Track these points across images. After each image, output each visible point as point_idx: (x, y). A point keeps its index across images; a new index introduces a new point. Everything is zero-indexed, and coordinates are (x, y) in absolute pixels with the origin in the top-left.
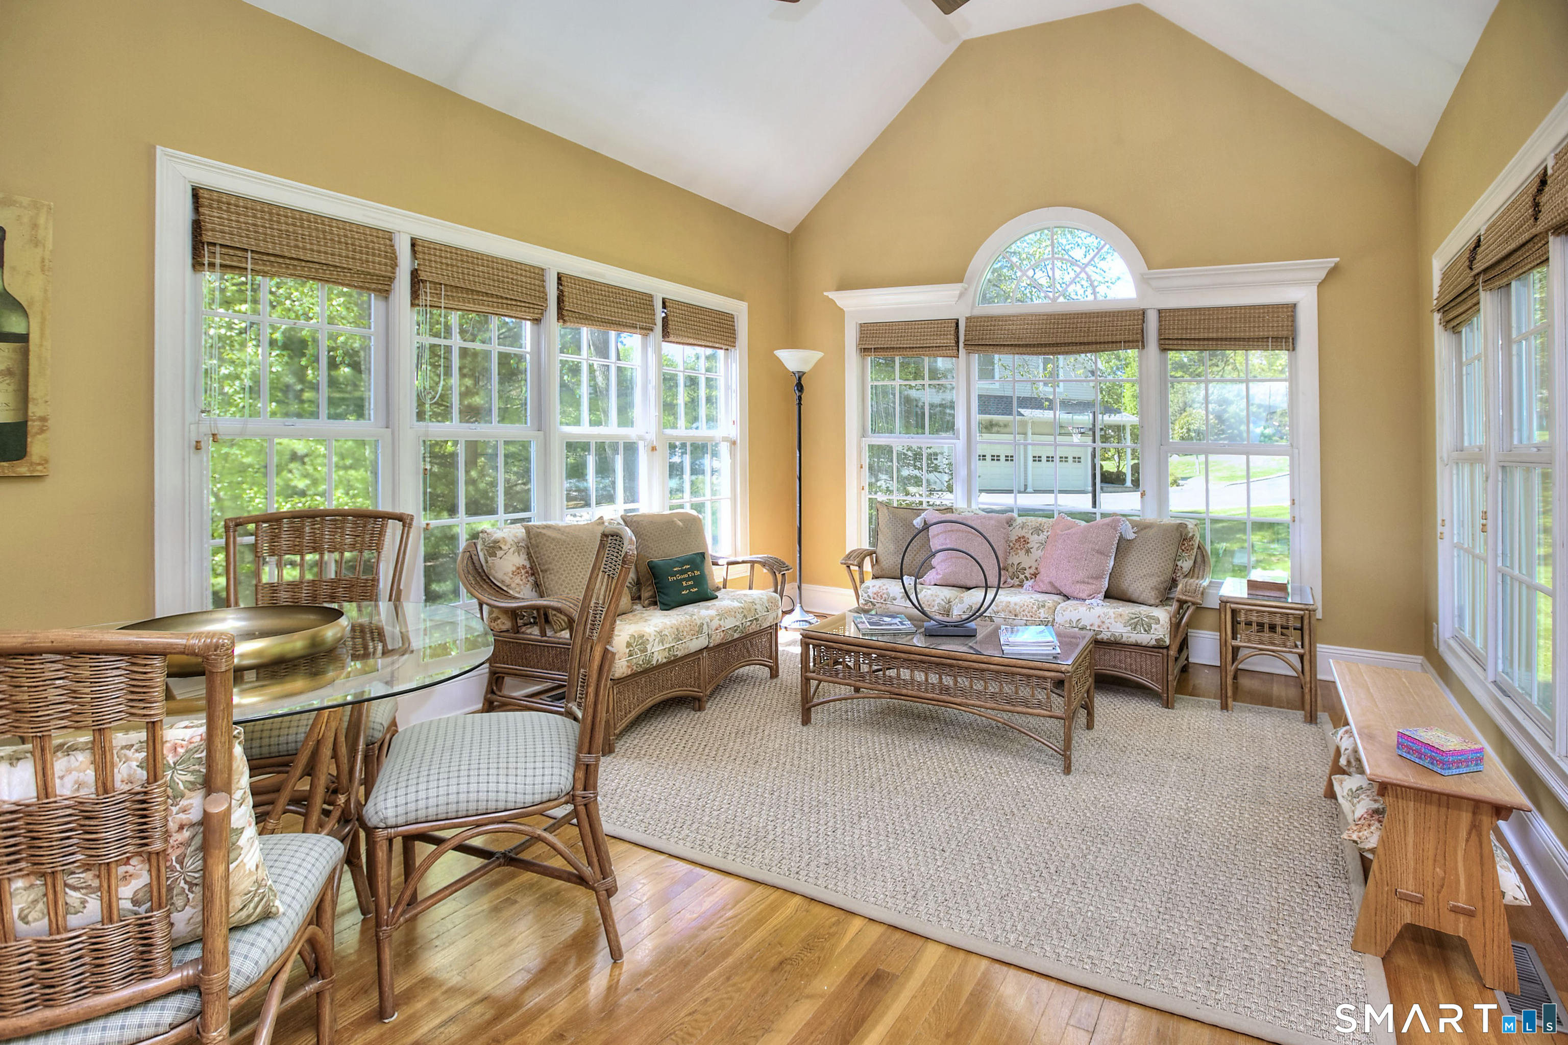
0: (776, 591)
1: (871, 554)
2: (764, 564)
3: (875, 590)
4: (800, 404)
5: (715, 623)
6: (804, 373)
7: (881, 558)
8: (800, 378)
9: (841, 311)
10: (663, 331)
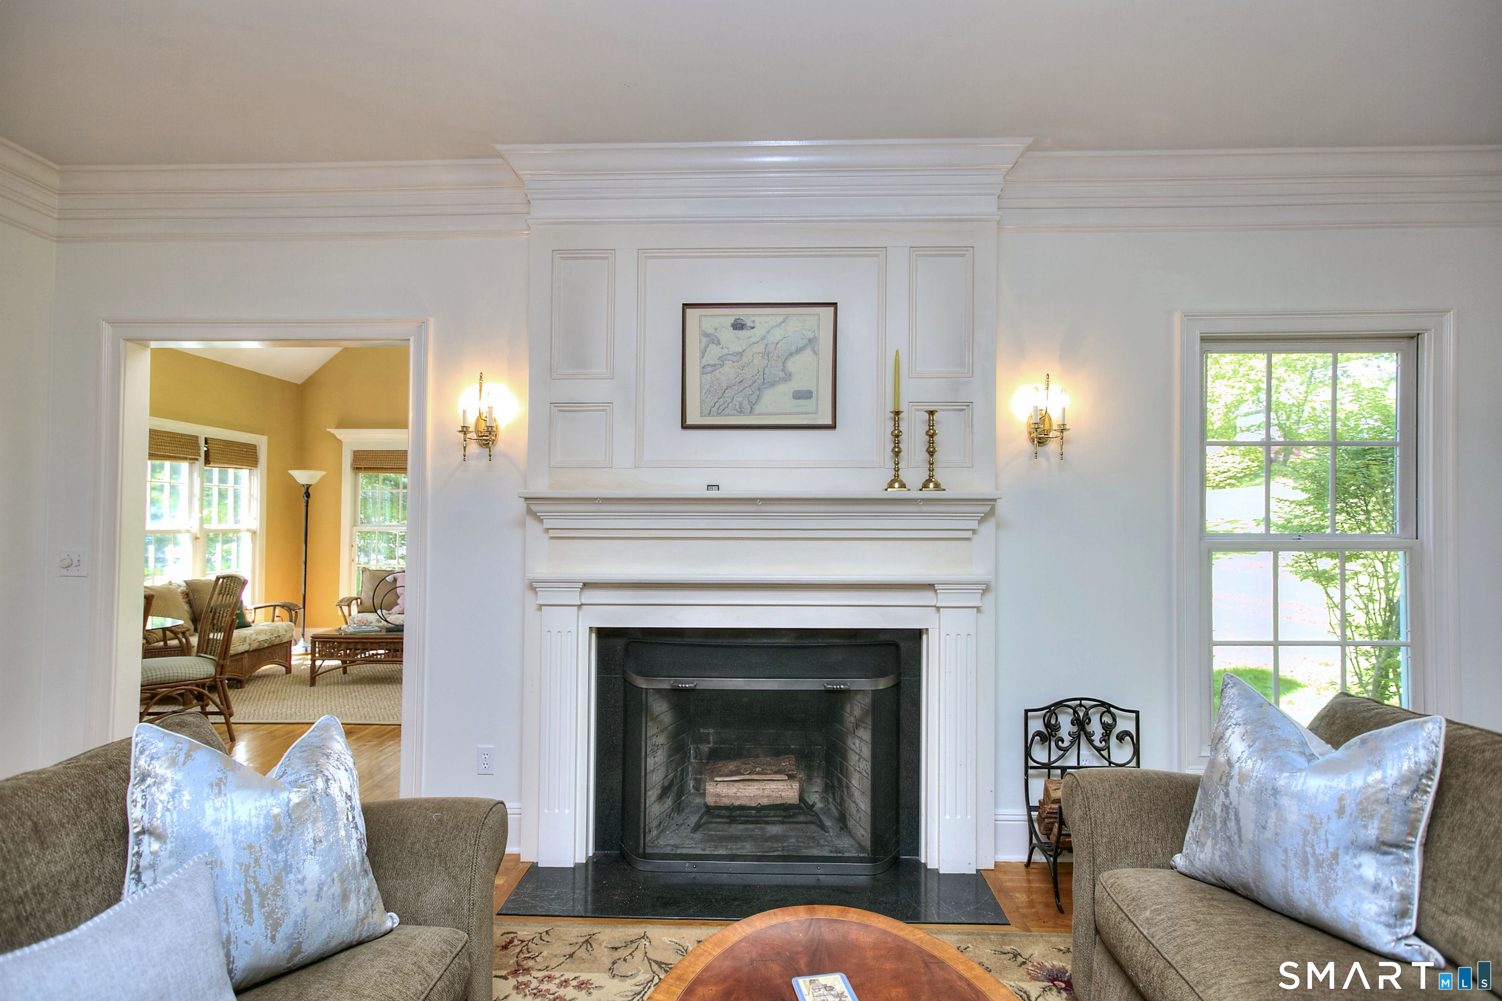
0: (291, 621)
1: (356, 599)
2: (283, 606)
3: (358, 619)
4: (307, 506)
5: (254, 637)
6: (311, 485)
7: (364, 601)
8: (308, 489)
9: (340, 442)
10: (205, 459)
